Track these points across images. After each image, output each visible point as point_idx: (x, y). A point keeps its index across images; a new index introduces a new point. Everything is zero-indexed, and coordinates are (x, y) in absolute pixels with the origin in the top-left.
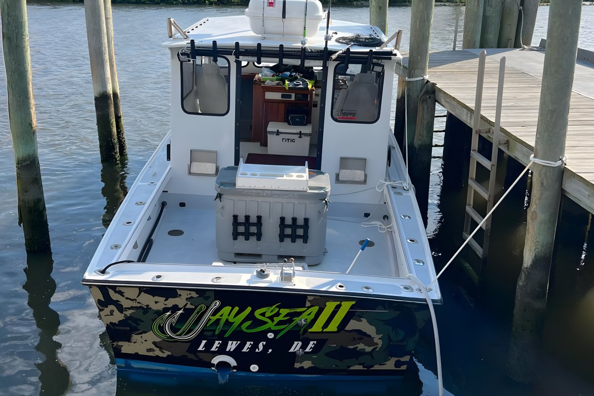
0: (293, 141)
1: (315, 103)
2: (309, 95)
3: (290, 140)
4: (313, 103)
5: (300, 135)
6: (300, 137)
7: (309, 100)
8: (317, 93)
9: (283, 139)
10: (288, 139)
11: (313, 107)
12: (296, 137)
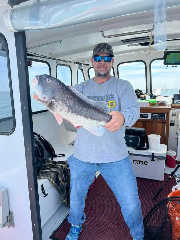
0: (144, 163)
1: (172, 122)
2: (166, 114)
3: (141, 163)
4: (170, 122)
5: (153, 158)
6: (153, 160)
7: (165, 119)
8: (174, 113)
9: (134, 161)
10: (140, 161)
11: (171, 125)
12: (148, 159)
